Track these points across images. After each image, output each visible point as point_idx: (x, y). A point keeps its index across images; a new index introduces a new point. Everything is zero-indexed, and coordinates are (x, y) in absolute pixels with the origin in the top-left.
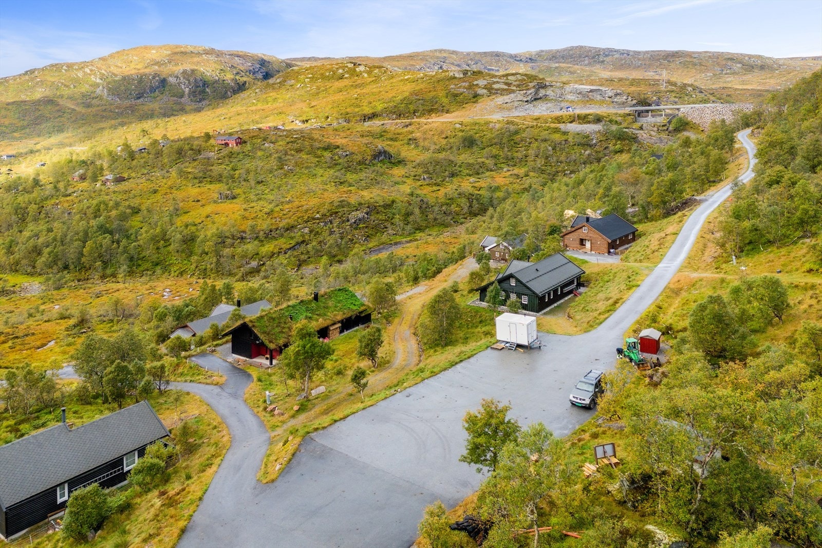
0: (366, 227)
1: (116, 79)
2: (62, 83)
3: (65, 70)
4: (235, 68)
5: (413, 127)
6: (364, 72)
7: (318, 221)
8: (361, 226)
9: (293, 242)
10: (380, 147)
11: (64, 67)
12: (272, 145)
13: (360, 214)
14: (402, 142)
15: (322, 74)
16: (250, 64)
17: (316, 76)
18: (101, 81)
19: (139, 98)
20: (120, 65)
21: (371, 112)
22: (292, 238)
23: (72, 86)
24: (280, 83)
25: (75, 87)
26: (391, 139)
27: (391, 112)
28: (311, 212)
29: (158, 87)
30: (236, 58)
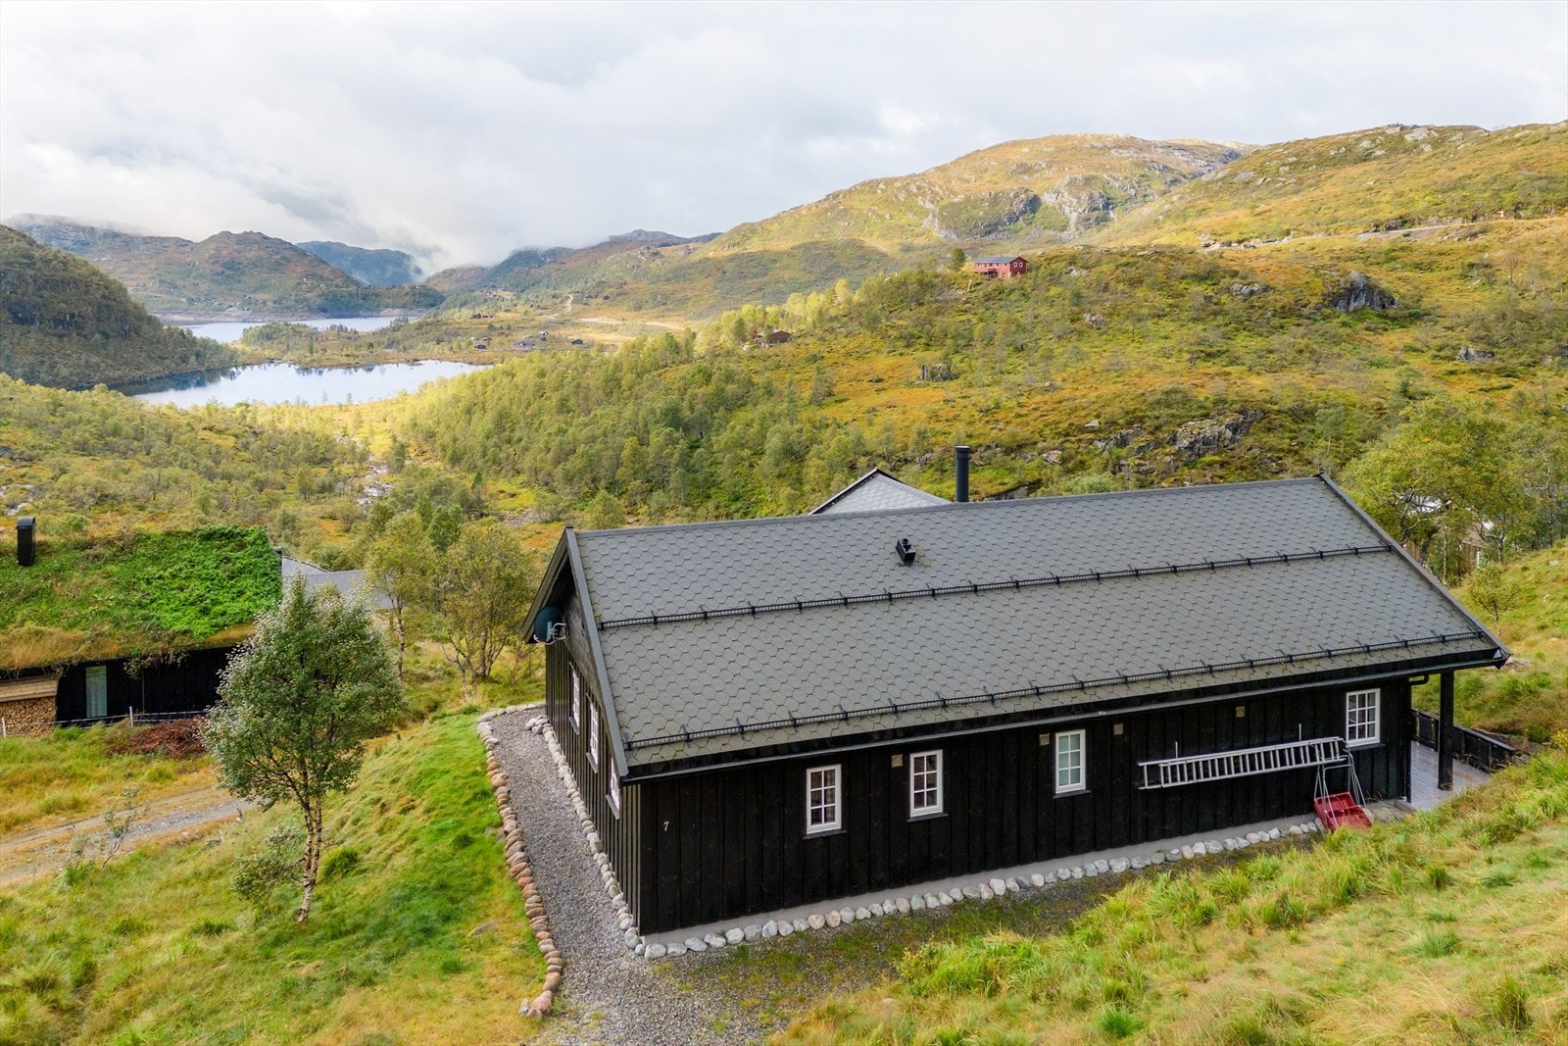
0: (1223, 465)
1: (956, 200)
2: (874, 212)
3: (882, 190)
4: (1171, 170)
5: (1490, 236)
6: (1424, 141)
7: (1091, 436)
8: (1208, 458)
9: (1010, 481)
10: (1354, 275)
11: (881, 186)
12: (1084, 272)
13: (1208, 428)
14: (1445, 273)
15: (1320, 155)
16: (1203, 163)
17: (1305, 159)
18: (931, 206)
19: (990, 233)
20: (966, 177)
21: (1396, 214)
22: (1012, 470)
23: (887, 217)
24: (1223, 179)
25: (891, 216)
26: (1418, 266)
27: (1450, 212)
28: (1083, 413)
29: (1023, 213)
30: (1177, 153)
